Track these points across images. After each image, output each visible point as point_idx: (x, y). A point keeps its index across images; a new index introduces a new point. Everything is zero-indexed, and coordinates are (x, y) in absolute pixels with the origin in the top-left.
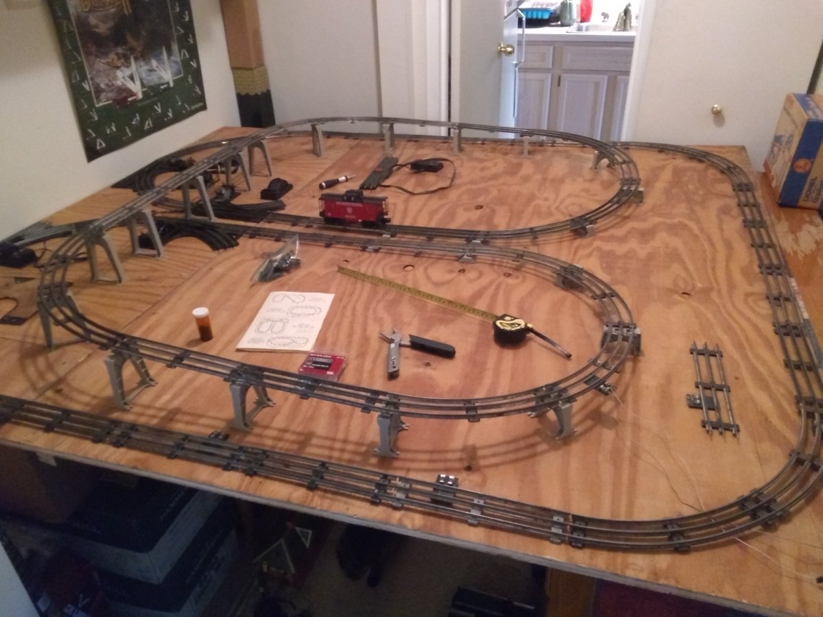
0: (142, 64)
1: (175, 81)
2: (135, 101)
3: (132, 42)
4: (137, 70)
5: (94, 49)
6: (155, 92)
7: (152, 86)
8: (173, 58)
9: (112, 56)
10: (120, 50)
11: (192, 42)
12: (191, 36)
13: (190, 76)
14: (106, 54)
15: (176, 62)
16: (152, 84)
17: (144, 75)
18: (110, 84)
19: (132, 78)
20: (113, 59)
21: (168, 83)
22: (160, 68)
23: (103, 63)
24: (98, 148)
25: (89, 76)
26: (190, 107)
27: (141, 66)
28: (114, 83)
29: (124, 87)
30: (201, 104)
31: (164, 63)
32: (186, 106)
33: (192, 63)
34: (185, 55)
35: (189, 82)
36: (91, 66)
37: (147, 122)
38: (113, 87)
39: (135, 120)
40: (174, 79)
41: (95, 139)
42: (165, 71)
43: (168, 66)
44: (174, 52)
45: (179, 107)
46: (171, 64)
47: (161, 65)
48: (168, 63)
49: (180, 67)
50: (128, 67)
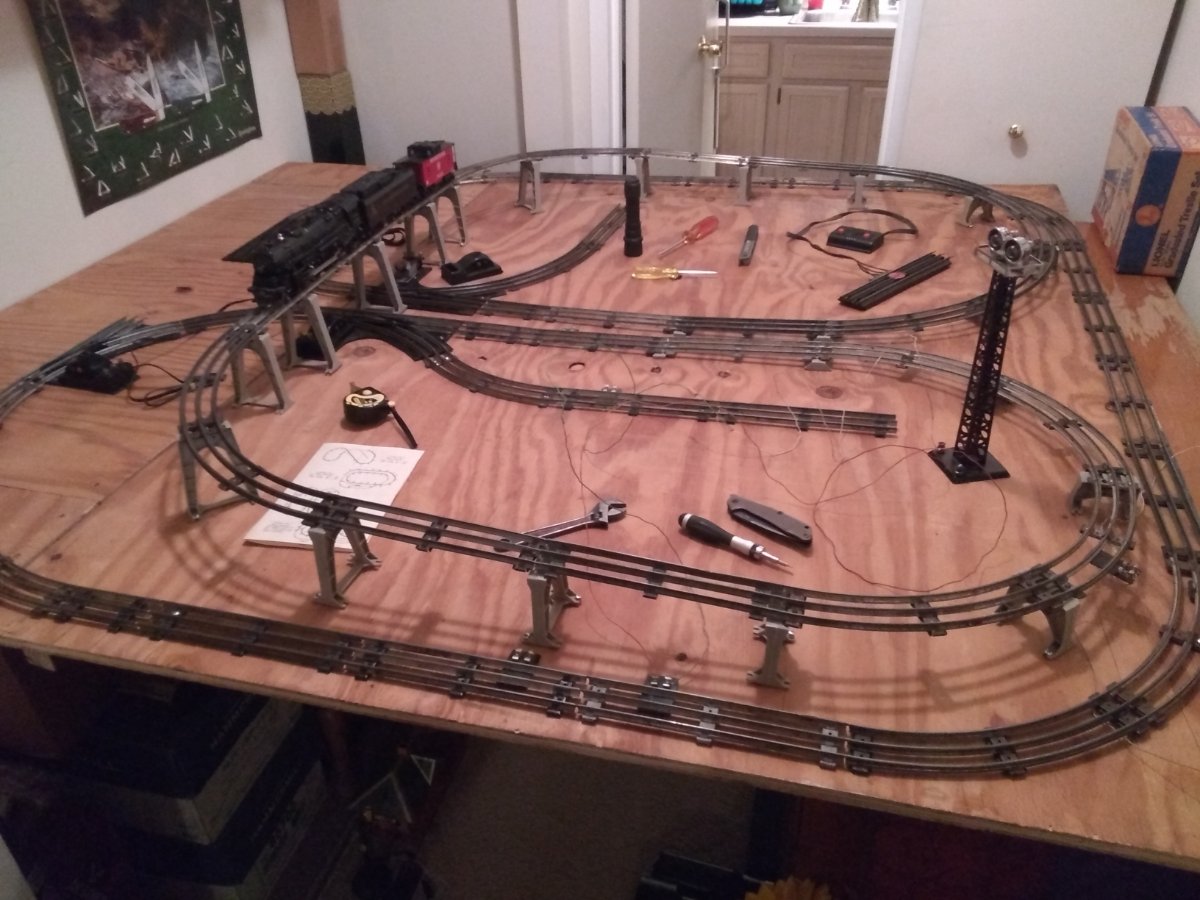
0: (164, 67)
1: (213, 94)
2: (153, 125)
3: (148, 34)
4: (156, 75)
5: (89, 43)
6: (184, 111)
7: (179, 101)
8: (209, 59)
9: (118, 54)
10: (130, 46)
11: (237, 33)
12: (236, 25)
13: (236, 87)
14: (108, 51)
15: (214, 65)
16: (180, 98)
17: (167, 84)
18: (116, 97)
19: (148, 88)
20: (119, 60)
21: (203, 97)
22: (192, 74)
23: (105, 65)
24: (100, 194)
25: (83, 86)
26: (236, 132)
27: (162, 71)
28: (122, 95)
29: (136, 102)
30: (253, 128)
31: (196, 67)
32: (231, 131)
33: (238, 66)
34: (227, 54)
35: (234, 95)
36: (86, 70)
37: (173, 155)
38: (120, 102)
39: (154, 152)
40: (212, 89)
41: (95, 180)
42: (198, 78)
43: (202, 70)
44: (212, 49)
45: (220, 132)
46: (207, 68)
47: (192, 69)
48: (203, 66)
49: (221, 73)
50: (142, 72)
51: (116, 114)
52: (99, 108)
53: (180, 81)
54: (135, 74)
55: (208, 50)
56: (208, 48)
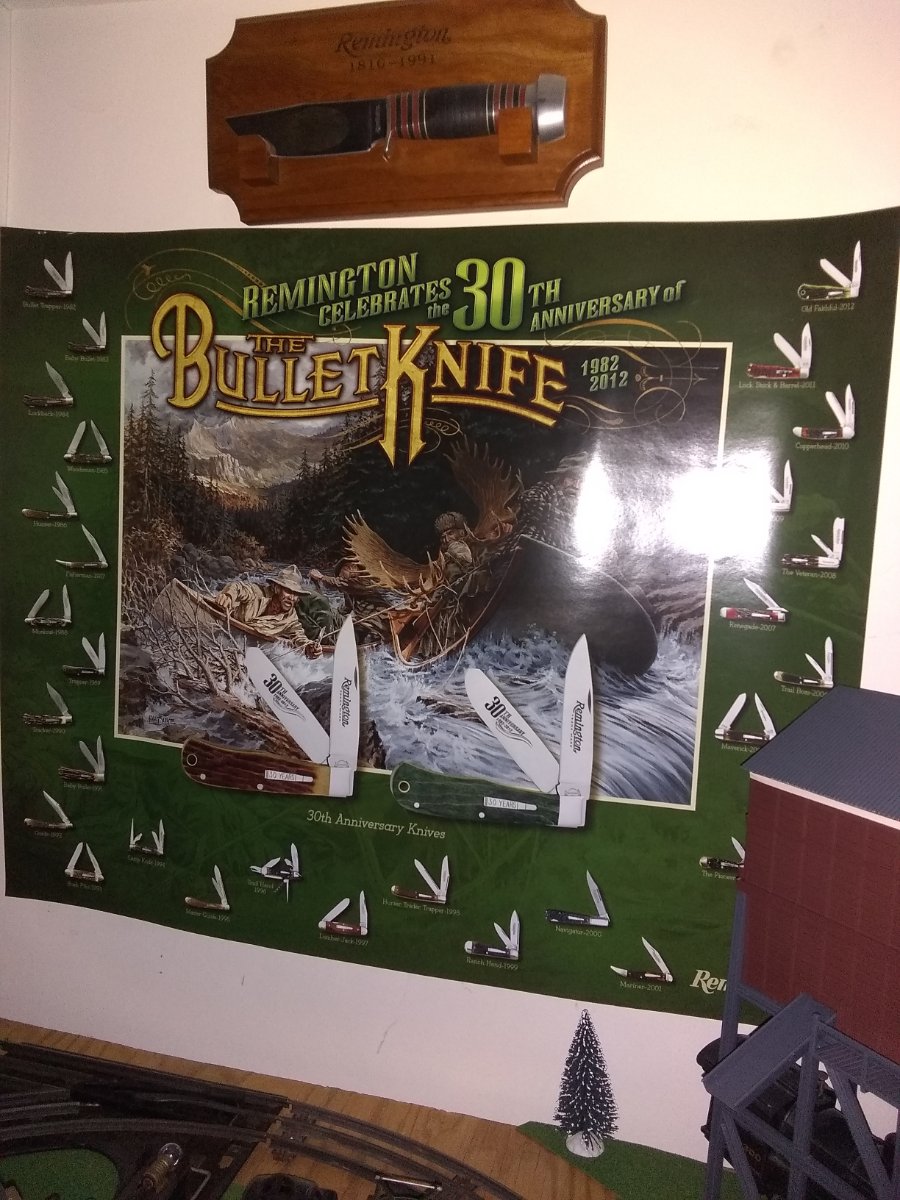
0: (401, 664)
2: (300, 794)
4: (360, 678)
7: (427, 775)
9: (245, 590)
10: (292, 579)
14: (220, 574)
17: (393, 713)
19: (318, 701)
20: (244, 604)
22: (516, 718)
24: (70, 870)
37: (343, 905)
39: (274, 863)
40: (603, 798)
41: (69, 839)
42: (550, 741)
43: (578, 729)
44: (669, 683)
45: (588, 932)
46: (609, 729)
47: (530, 710)
48: (588, 717)
49: (684, 766)
50: (311, 653)
51: (181, 719)
52: (142, 690)
53: (447, 721)
54: (279, 649)
55: (645, 680)
56: (646, 675)
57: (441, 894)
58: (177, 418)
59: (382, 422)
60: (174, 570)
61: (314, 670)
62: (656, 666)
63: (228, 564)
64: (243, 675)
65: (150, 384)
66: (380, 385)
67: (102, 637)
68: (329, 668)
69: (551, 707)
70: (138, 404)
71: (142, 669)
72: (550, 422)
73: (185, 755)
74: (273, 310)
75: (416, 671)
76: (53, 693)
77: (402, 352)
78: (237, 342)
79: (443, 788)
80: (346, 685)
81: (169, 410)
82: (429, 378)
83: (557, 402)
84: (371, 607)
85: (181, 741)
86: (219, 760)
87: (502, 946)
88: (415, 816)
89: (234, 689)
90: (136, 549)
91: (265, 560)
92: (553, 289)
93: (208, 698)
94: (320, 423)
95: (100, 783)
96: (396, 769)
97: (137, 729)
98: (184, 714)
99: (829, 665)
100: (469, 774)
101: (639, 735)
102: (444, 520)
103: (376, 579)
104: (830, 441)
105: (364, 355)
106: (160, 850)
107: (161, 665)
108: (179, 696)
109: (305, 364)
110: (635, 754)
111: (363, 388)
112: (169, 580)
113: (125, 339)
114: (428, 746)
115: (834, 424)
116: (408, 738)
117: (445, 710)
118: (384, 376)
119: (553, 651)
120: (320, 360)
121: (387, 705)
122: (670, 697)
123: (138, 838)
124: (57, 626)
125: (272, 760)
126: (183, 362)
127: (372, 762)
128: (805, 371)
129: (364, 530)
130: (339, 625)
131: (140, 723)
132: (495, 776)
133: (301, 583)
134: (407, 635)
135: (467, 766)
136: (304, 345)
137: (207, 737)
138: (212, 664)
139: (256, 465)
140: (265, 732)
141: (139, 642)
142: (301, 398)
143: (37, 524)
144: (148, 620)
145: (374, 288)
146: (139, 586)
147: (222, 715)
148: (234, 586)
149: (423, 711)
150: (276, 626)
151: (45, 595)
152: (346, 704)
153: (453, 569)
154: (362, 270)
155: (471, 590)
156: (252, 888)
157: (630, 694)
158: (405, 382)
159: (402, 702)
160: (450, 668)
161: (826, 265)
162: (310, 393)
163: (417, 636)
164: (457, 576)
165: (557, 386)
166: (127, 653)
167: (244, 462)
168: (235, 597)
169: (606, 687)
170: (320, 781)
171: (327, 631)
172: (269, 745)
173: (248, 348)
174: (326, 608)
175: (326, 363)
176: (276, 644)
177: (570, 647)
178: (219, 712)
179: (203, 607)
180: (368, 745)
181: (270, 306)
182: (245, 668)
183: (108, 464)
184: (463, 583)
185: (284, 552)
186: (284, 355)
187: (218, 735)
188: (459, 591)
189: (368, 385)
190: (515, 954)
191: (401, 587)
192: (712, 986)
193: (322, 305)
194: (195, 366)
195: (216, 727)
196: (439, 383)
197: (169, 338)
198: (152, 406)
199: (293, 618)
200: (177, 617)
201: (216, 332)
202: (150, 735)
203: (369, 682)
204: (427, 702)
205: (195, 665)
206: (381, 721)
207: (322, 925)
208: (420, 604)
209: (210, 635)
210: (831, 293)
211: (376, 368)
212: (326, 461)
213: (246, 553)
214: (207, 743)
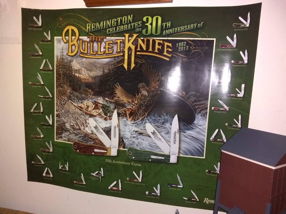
4: (119, 126)
9: (88, 103)
10: (100, 100)
19: (108, 132)
20: (88, 107)
21: (168, 157)
22: (159, 136)
24: (44, 175)
40: (181, 155)
41: (44, 166)
42: (168, 141)
43: (175, 138)
44: (199, 127)
45: (177, 189)
46: (183, 138)
47: (163, 134)
48: (178, 135)
49: (202, 147)
50: (106, 119)
51: (72, 136)
52: (62, 129)
53: (141, 136)
54: (98, 118)
55: (192, 126)
56: (192, 124)
57: (140, 180)
58: (70, 58)
59: (124, 60)
60: (70, 98)
61: (107, 124)
62: (195, 122)
63: (84, 96)
64: (88, 125)
65: (62, 49)
66: (123, 50)
67: (51, 116)
68: (111, 123)
69: (168, 133)
70: (59, 55)
71: (62, 123)
72: (168, 59)
73: (73, 145)
74: (95, 30)
75: (133, 124)
76: (38, 130)
77: (129, 41)
78: (85, 38)
79: (140, 153)
80: (115, 127)
81: (67, 56)
82: (136, 48)
83: (170, 54)
84: (121, 107)
85: (72, 142)
86: (82, 147)
87: (156, 193)
88: (133, 160)
89: (86, 129)
90: (59, 92)
91: (93, 95)
92: (169, 24)
93: (79, 131)
94: (107, 60)
95: (51, 153)
96: (128, 149)
97: (61, 139)
98: (73, 135)
99: (240, 122)
100: (147, 150)
101: (191, 140)
102: (140, 85)
103: (123, 100)
104: (241, 64)
105: (119, 42)
106: (67, 169)
107: (67, 123)
108: (72, 131)
109: (103, 44)
110: (190, 144)
111: (119, 50)
112: (68, 101)
113: (55, 38)
114: (136, 143)
115: (243, 60)
116: (131, 141)
117: (141, 134)
118: (124, 47)
119: (169, 119)
120: (107, 43)
121: (126, 132)
122: (199, 130)
123: (62, 166)
124: (39, 113)
125: (96, 147)
126: (71, 44)
127: (122, 147)
128: (235, 46)
129: (119, 88)
130: (113, 112)
131: (61, 137)
132: (154, 150)
133: (103, 101)
134: (130, 115)
135: (146, 148)
136: (103, 39)
137: (79, 141)
138: (80, 122)
139: (91, 71)
140: (94, 140)
141: (61, 117)
142: (102, 53)
143: (33, 86)
144: (63, 111)
145: (121, 24)
146: (60, 102)
147: (83, 135)
148: (85, 102)
149: (135, 134)
150: (97, 113)
151: (36, 105)
152: (115, 132)
153: (143, 98)
154: (118, 19)
155: (147, 103)
156: (91, 179)
157: (188, 129)
158: (130, 49)
159: (130, 132)
160: (142, 123)
161: (240, 18)
162: (104, 52)
163: (133, 115)
164: (144, 100)
165: (170, 50)
166: (58, 119)
167: (87, 70)
168: (86, 105)
169: (182, 128)
170: (108, 152)
171: (110, 114)
172: (95, 143)
173: (88, 40)
174: (110, 108)
175: (109, 44)
176: (96, 117)
177: (173, 118)
178: (82, 134)
179: (77, 108)
180: (121, 142)
181: (94, 29)
182: (89, 123)
183: (52, 70)
184: (145, 101)
185: (98, 94)
186: (98, 42)
187: (82, 140)
188: (144, 104)
189: (120, 50)
190: (159, 195)
191: (129, 102)
192: (209, 202)
193: (107, 28)
194: (74, 45)
195: (81, 138)
196: (139, 49)
197: (67, 37)
198: (63, 55)
199: (101, 110)
200: (70, 110)
201: (79, 36)
202: (64, 140)
203: (121, 127)
204: (136, 132)
205: (76, 122)
206: (124, 137)
207: (109, 188)
208: (134, 107)
209: (79, 115)
210: (242, 26)
211: (122, 45)
212: (109, 70)
213: (88, 94)
214: (79, 142)
